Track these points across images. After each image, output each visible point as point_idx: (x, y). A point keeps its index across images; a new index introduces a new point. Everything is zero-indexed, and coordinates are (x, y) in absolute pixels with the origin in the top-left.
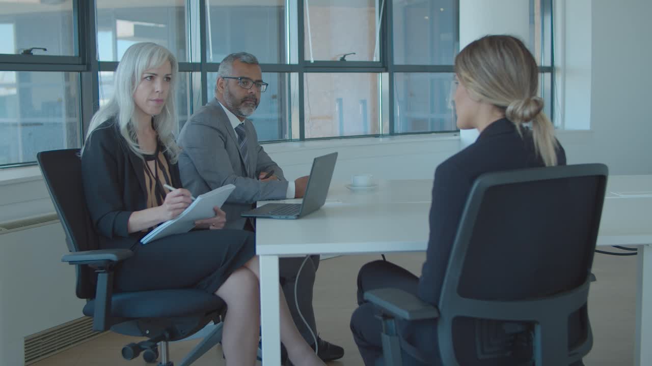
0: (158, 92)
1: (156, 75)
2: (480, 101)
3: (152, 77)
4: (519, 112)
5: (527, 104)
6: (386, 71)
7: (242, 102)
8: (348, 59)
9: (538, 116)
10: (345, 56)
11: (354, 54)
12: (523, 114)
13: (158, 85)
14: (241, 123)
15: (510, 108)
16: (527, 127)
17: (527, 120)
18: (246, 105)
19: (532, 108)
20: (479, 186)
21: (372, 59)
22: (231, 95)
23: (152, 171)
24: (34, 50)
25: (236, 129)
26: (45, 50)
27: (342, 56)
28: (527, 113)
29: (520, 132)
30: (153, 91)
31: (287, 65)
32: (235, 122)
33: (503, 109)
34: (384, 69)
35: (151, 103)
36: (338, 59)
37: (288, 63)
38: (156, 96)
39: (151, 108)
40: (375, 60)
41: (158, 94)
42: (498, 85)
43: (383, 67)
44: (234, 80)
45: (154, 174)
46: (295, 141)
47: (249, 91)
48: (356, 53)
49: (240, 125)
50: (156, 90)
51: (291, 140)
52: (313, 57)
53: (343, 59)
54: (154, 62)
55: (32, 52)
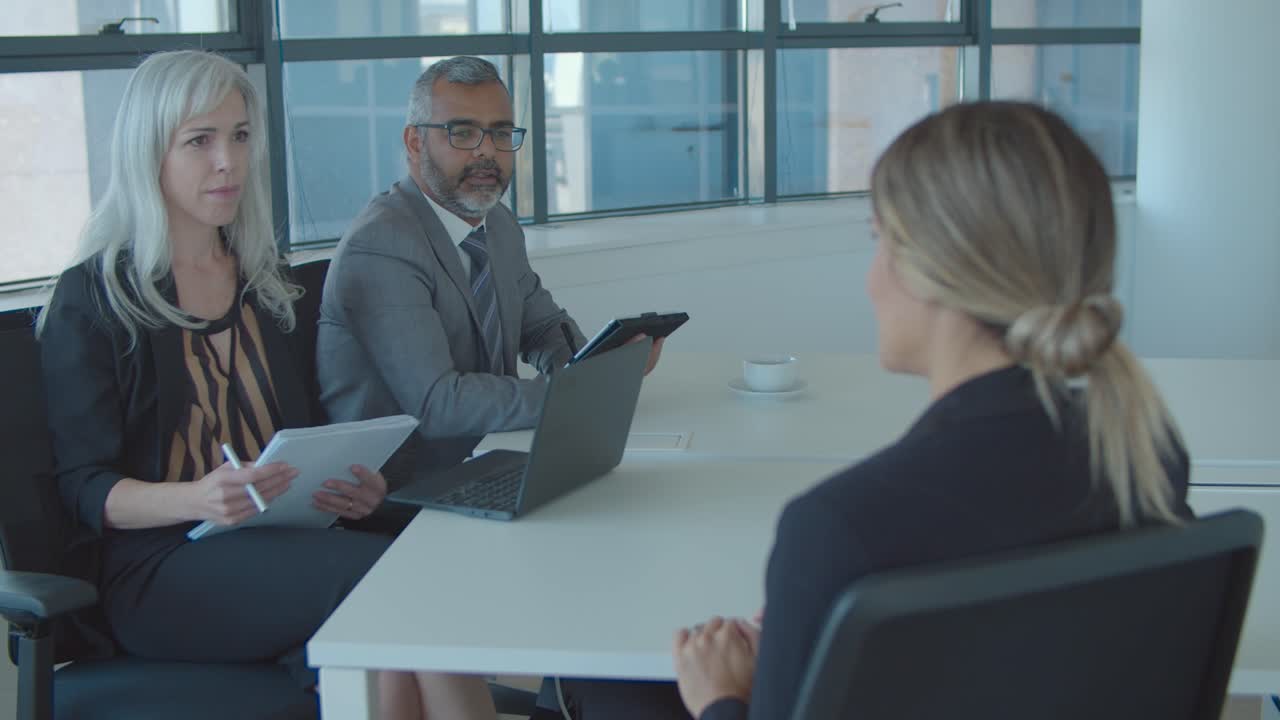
0: (221, 170)
1: (213, 130)
2: (935, 304)
3: (202, 140)
4: (1047, 343)
5: (1069, 320)
6: (974, 42)
7: (462, 180)
8: (883, 17)
9: (1109, 358)
10: (876, 11)
11: (900, 5)
12: (1059, 354)
13: (221, 156)
14: (476, 229)
15: (1021, 328)
16: (1075, 392)
17: (1073, 371)
18: (472, 188)
19: (1085, 333)
20: (850, 615)
21: (944, 14)
22: (434, 166)
23: (221, 360)
24: (125, 23)
25: (463, 245)
26: (156, 21)
27: (871, 11)
28: (1071, 347)
29: (1050, 408)
30: (210, 170)
31: (741, 33)
32: (458, 230)
33: (995, 330)
34: (970, 39)
35: (210, 198)
36: (862, 19)
37: (744, 28)
38: (218, 182)
39: (211, 212)
40: (948, 19)
41: (222, 175)
42: (979, 260)
43: (969, 33)
44: (439, 130)
45: (226, 367)
46: (756, 203)
47: (476, 153)
48: (903, 3)
49: (471, 235)
50: (220, 167)
51: (746, 200)
52: (795, 17)
53: (872, 19)
54: (200, 101)
55: (122, 28)
